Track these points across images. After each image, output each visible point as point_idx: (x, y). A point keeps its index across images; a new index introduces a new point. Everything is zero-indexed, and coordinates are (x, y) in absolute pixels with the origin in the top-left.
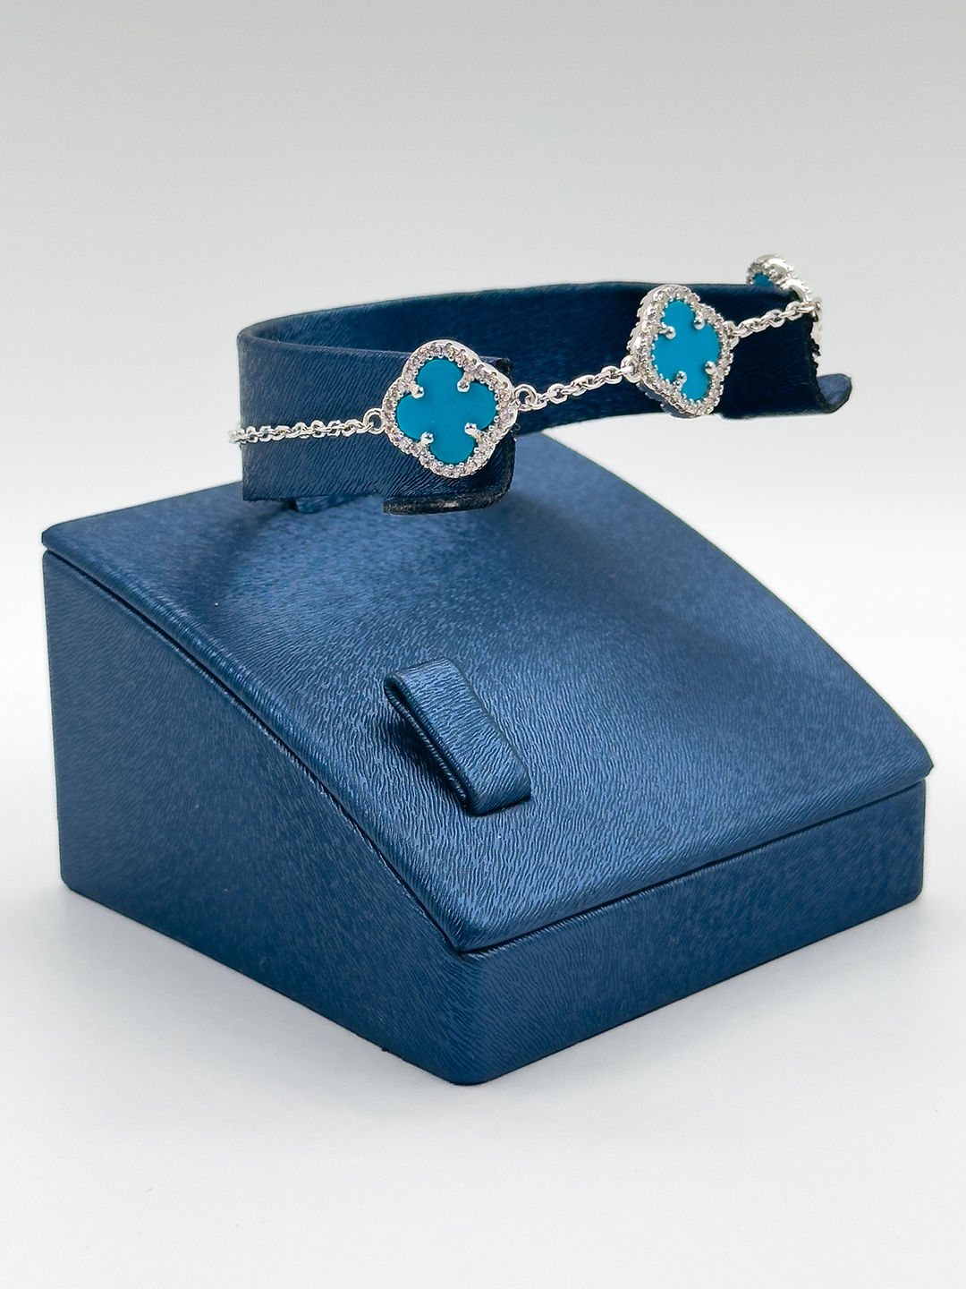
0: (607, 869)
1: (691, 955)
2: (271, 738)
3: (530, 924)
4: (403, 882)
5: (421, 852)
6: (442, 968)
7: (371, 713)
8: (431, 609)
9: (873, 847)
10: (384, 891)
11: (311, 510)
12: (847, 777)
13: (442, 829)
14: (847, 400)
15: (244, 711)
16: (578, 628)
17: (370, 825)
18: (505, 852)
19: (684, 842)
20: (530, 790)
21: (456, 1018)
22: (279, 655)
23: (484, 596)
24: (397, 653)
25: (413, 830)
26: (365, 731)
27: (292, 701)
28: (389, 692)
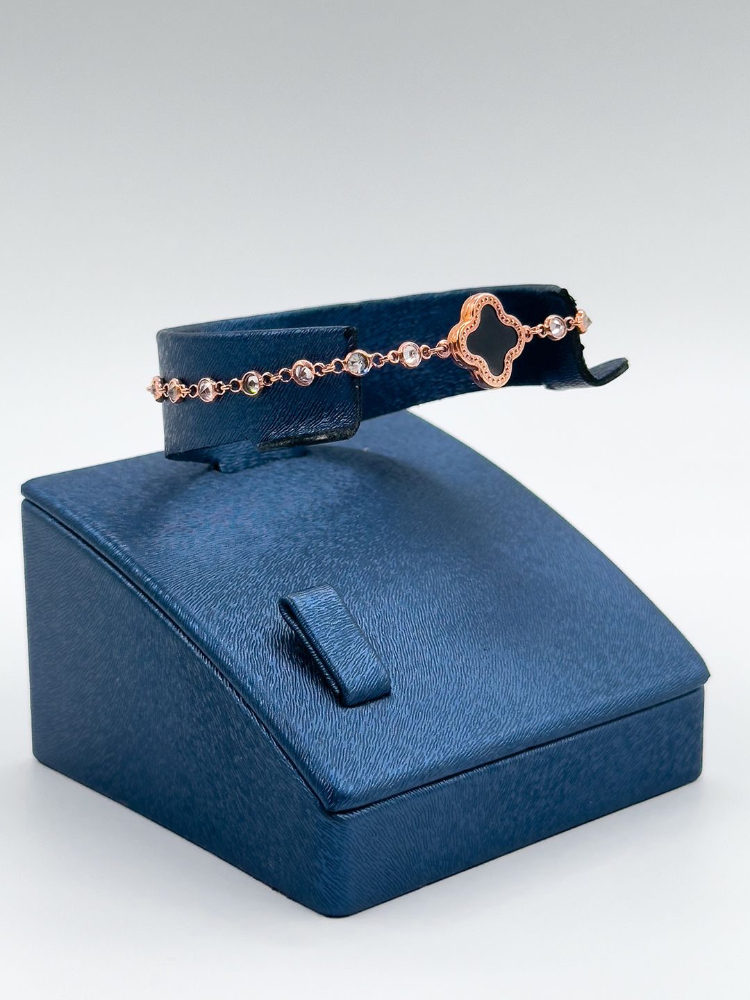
1: (515, 819)
2: (190, 645)
3: (386, 791)
4: (288, 758)
5: (302, 734)
6: (317, 826)
7: (268, 627)
8: (319, 548)
9: (662, 738)
10: (273, 765)
11: (230, 471)
12: (641, 683)
13: (320, 717)
15: (170, 624)
16: (434, 564)
17: (263, 713)
18: (368, 737)
19: (510, 731)
20: (391, 688)
21: (327, 865)
22: (199, 581)
24: (291, 580)
25: (296, 717)
26: (262, 640)
27: (207, 616)
28: (282, 610)
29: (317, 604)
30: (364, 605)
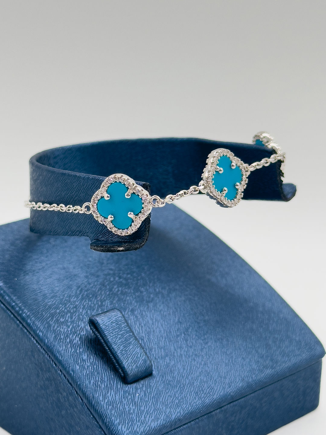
0: (186, 409)
2: (37, 344)
4: (94, 417)
5: (102, 403)
7: (82, 333)
8: (111, 281)
9: (300, 389)
10: (85, 419)
12: (290, 360)
13: (112, 391)
14: (295, 195)
15: (26, 331)
16: (175, 290)
17: (80, 389)
18: (140, 403)
19: (220, 394)
20: (152, 370)
22: (43, 304)
23: (135, 274)
24: (95, 303)
26: (79, 342)
27: (47, 328)
28: (91, 325)
29: (110, 322)
30: (137, 317)
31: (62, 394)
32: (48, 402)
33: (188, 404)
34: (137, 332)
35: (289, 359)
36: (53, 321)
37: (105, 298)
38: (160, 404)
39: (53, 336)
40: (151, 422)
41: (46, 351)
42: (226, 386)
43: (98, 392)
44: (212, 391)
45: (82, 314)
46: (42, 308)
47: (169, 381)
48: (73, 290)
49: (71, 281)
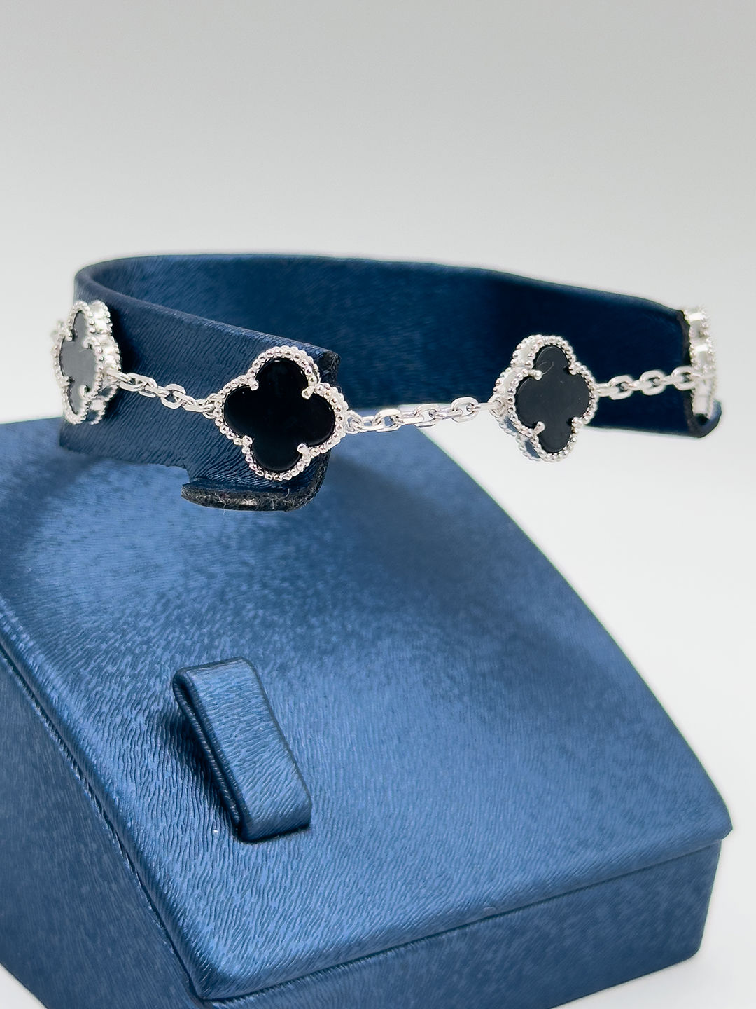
0: (378, 918)
2: (43, 719)
3: (285, 975)
4: (155, 909)
5: (179, 880)
7: (154, 708)
8: (241, 591)
9: (659, 906)
10: (134, 913)
12: (644, 835)
16: (391, 632)
18: (270, 890)
19: (464, 894)
20: (311, 817)
25: (175, 851)
26: (144, 728)
27: (72, 683)
28: (177, 689)
29: (225, 689)
30: (290, 684)
31: (86, 845)
32: (52, 859)
33: (386, 908)
34: (286, 721)
35: (643, 830)
36: (89, 669)
37: (222, 631)
38: (318, 899)
39: (84, 704)
40: (291, 939)
41: (64, 739)
42: (482, 877)
43: (173, 852)
44: (448, 884)
45: (161, 660)
46: (67, 634)
47: (347, 847)
48: (146, 600)
49: (145, 578)
